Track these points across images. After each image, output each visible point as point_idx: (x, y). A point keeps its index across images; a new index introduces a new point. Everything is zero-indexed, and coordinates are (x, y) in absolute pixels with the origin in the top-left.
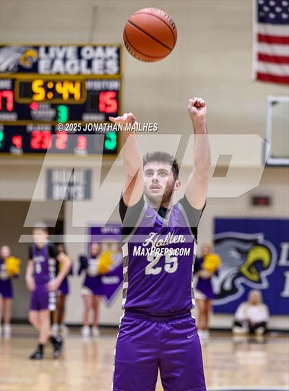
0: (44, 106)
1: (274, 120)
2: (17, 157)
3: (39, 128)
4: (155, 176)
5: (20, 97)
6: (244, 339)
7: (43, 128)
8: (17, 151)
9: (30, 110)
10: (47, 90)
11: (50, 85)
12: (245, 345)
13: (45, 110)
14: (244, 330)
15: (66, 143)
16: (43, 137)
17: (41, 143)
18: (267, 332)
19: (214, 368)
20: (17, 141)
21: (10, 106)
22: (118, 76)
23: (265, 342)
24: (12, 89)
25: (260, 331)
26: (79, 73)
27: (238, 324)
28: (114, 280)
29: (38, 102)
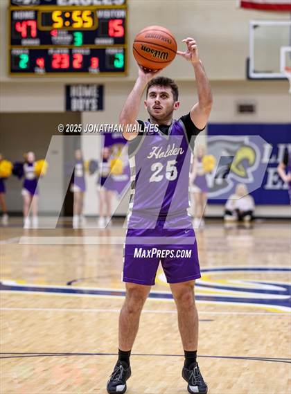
0: (62, 33)
1: (256, 40)
2: (41, 76)
3: (58, 51)
4: (157, 98)
5: (42, 25)
6: (234, 225)
7: (62, 51)
8: (40, 71)
9: (51, 36)
10: (65, 19)
11: (67, 15)
12: (235, 231)
13: (63, 36)
14: (234, 217)
15: (81, 63)
16: (62, 59)
17: (61, 63)
18: (253, 219)
19: (208, 250)
20: (41, 62)
21: (34, 33)
22: (123, 6)
23: (251, 228)
24: (35, 19)
25: (247, 218)
26: (92, 4)
27: (229, 213)
28: (124, 178)
29: (57, 29)
